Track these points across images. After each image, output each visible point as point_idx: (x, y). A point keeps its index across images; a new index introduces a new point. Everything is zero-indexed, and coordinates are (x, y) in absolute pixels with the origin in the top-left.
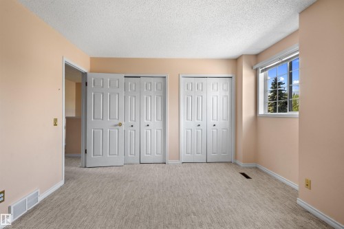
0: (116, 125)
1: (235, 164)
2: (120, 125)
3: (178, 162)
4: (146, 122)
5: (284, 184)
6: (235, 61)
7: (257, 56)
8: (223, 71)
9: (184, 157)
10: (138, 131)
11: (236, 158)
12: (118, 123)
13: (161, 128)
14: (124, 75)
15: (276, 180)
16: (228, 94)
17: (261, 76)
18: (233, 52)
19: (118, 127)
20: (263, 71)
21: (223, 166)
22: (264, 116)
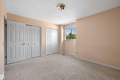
0: (22, 44)
1: (59, 53)
2: (24, 44)
3: (45, 55)
4: (34, 43)
5: (71, 55)
6: (59, 26)
7: (64, 25)
8: (56, 28)
9: (47, 53)
10: (31, 46)
11: (59, 51)
12: (23, 43)
13: (40, 44)
14: (25, 24)
15: (69, 54)
16: (57, 34)
17: (65, 30)
18: (60, 24)
19: (23, 45)
20: (66, 30)
21: (57, 54)
22: (66, 40)
